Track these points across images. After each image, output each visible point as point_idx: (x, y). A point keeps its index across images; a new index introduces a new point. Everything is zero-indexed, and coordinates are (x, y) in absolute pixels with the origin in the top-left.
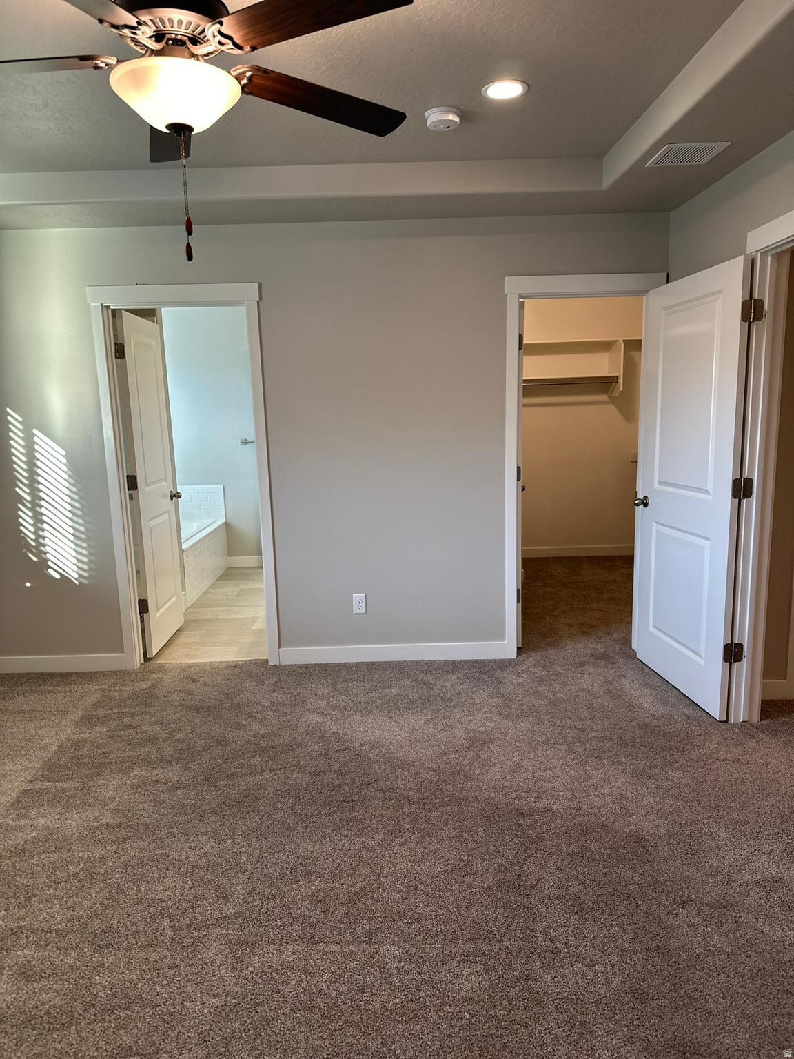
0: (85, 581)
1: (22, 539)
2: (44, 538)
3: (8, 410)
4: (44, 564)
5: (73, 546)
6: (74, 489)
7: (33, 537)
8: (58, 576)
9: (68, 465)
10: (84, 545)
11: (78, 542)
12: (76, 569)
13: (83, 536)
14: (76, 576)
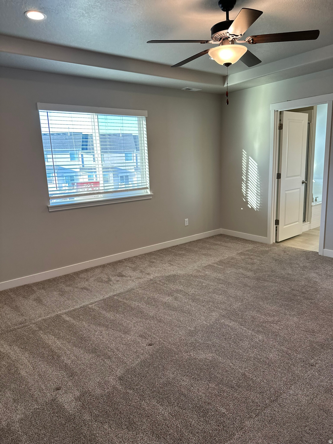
0: (258, 210)
1: (242, 193)
2: (248, 194)
3: (243, 150)
4: (247, 202)
5: (256, 197)
6: (258, 177)
7: (245, 193)
8: (250, 207)
9: (258, 169)
10: (259, 197)
11: (258, 196)
12: (256, 205)
13: (259, 194)
14: (256, 208)
